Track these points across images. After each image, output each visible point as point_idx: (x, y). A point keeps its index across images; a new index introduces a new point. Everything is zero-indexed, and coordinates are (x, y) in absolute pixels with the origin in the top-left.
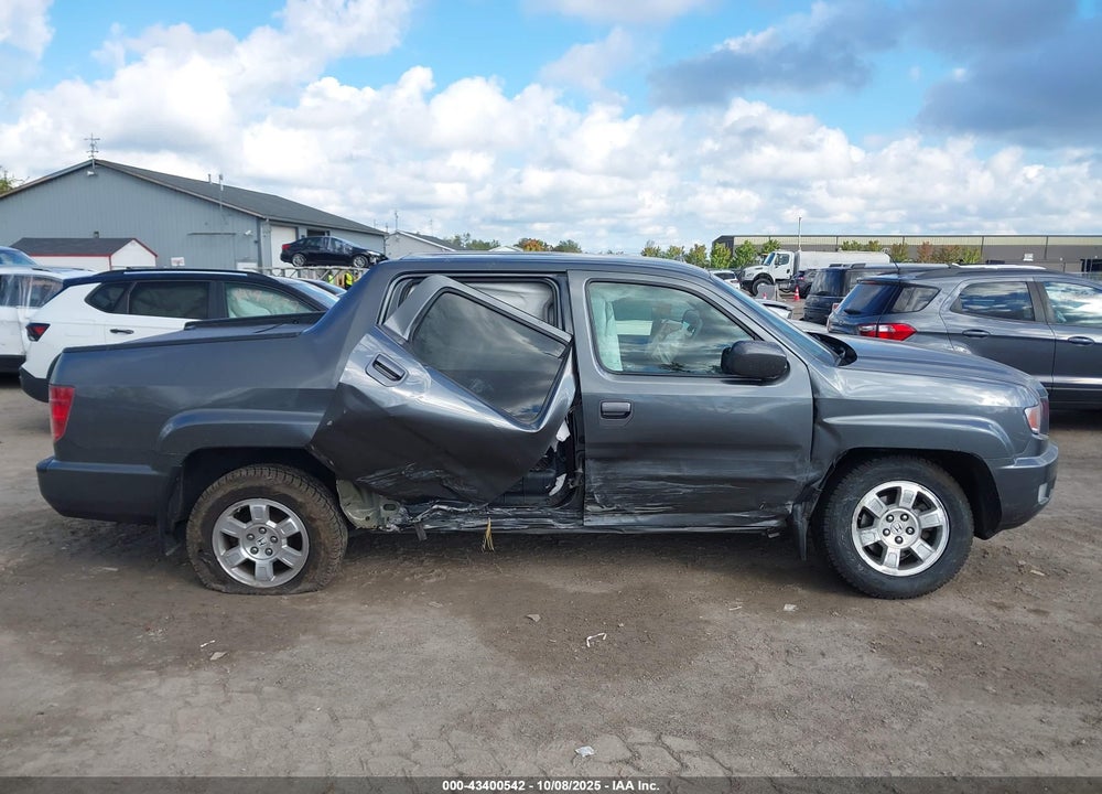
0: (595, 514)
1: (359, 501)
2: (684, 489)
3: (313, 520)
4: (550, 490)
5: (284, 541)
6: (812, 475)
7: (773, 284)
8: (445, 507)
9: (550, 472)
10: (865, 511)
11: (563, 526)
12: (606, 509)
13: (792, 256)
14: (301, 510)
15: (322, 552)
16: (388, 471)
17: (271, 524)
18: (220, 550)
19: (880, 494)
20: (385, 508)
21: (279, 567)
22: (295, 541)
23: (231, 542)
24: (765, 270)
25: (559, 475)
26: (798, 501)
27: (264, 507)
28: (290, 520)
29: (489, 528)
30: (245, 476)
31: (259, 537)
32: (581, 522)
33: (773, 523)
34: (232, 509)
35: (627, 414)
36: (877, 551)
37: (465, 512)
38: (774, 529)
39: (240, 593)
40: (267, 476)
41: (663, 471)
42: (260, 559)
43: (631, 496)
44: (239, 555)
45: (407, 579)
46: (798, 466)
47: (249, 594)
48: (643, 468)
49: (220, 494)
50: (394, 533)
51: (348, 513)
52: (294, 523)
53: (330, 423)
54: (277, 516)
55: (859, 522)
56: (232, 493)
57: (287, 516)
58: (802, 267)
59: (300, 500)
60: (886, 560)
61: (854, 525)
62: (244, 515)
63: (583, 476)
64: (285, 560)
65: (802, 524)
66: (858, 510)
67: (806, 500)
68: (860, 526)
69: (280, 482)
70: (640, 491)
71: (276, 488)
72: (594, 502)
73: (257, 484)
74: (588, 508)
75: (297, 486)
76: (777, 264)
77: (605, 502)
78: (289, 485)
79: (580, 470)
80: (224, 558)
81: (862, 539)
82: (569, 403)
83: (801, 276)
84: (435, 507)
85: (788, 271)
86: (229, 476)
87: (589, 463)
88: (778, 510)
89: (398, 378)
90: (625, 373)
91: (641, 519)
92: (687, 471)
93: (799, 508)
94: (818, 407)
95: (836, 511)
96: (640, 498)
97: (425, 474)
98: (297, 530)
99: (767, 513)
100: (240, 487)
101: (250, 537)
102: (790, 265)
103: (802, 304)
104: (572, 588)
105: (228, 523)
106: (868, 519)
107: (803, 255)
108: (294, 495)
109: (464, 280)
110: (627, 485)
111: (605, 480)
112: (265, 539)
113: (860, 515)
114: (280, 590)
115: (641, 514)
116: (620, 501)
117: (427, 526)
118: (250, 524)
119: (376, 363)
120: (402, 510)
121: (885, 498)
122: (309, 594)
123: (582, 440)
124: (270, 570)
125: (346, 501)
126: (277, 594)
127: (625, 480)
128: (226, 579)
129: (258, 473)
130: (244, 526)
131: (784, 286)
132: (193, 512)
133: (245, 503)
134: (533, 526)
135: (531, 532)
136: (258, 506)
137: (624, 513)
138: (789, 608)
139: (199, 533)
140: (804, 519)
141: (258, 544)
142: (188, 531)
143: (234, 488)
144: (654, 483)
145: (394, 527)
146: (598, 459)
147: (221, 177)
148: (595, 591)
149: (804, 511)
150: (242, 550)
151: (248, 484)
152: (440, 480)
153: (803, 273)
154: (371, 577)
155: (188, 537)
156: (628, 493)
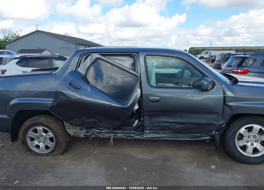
0: (147, 133)
1: (72, 127)
2: (178, 126)
3: (56, 133)
4: (133, 125)
5: (48, 139)
6: (222, 122)
7: (204, 59)
8: (98, 131)
9: (133, 119)
10: (240, 134)
11: (137, 137)
12: (151, 132)
13: (209, 52)
14: (52, 130)
15: (60, 143)
16: (78, 119)
17: (44, 134)
18: (29, 142)
19: (246, 129)
20: (80, 130)
21: (47, 147)
22: (51, 139)
23: (32, 139)
24: (202, 56)
25: (136, 120)
26: (217, 131)
27: (41, 129)
28: (49, 133)
29: (112, 137)
30: (35, 119)
31: (41, 138)
32: (143, 135)
33: (208, 138)
34: (32, 129)
35: (158, 101)
36: (244, 148)
37: (104, 132)
38: (208, 140)
39: (35, 155)
40: (42, 119)
41: (171, 120)
42: (41, 145)
43: (160, 128)
44: (34, 143)
45: (88, 151)
46: (218, 119)
47: (38, 155)
48: (164, 119)
49: (28, 124)
50: (82, 137)
51: (68, 131)
52: (51, 134)
53: (54, 104)
54: (46, 131)
55: (238, 138)
56: (31, 124)
57: (48, 132)
58: (212, 55)
59: (52, 127)
60: (247, 151)
61: (236, 139)
62: (36, 131)
63: (143, 121)
64: (49, 145)
65: (218, 138)
66: (238, 134)
67: (220, 130)
68: (238, 139)
69: (46, 121)
70: (163, 126)
71: (45, 123)
72: (147, 130)
73: (38, 121)
74: (146, 131)
75: (51, 122)
76: (205, 54)
77: (151, 130)
78: (49, 122)
79: (142, 119)
80: (30, 144)
81: (239, 144)
82: (139, 97)
83: (212, 57)
84: (95, 130)
85: (208, 56)
86: (31, 119)
87: (145, 117)
88: (210, 134)
89: (79, 89)
90: (158, 87)
91: (163, 135)
92: (179, 120)
93: (217, 133)
94: (225, 99)
95: (230, 134)
96: (163, 129)
97: (90, 120)
98: (51, 136)
99: (206, 135)
100: (34, 122)
101: (38, 138)
102: (209, 54)
103: (213, 64)
104: (140, 157)
105: (31, 134)
106: (241, 137)
107: (212, 52)
108: (50, 125)
109: (104, 55)
110: (158, 124)
111: (151, 123)
112: (42, 138)
113: (238, 136)
114: (47, 155)
115: (163, 134)
116: (156, 129)
117: (93, 136)
118: (38, 134)
119: (70, 84)
120: (85, 130)
121: (247, 130)
122: (56, 156)
123: (143, 109)
124: (44, 148)
125: (67, 127)
126: (46, 156)
127: (157, 123)
128: (31, 151)
129: (39, 118)
130: (36, 134)
131: (207, 60)
132: (20, 130)
133: (36, 127)
134: (127, 136)
135: (127, 138)
136: (40, 128)
137: (157, 133)
138: (213, 167)
139: (22, 136)
140: (219, 137)
141: (40, 140)
142: (19, 136)
143: (32, 123)
144: (168, 124)
145: (82, 136)
146: (148, 116)
147: (67, 34)
148: (148, 158)
149: (219, 134)
150: (36, 142)
151: (36, 121)
152: (95, 122)
153: (212, 56)
154: (77, 150)
155: (19, 138)
156: (159, 127)
